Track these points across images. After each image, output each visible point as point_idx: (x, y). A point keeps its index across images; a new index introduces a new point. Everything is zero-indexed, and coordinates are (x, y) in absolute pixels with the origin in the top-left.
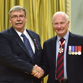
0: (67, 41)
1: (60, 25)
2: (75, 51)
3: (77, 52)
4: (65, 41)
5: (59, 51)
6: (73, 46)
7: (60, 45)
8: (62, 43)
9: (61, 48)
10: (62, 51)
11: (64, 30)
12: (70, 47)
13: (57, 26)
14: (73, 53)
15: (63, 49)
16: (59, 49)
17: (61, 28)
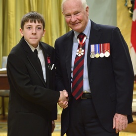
0: (88, 38)
1: (74, 17)
2: (100, 52)
3: (104, 52)
4: (85, 38)
5: (77, 54)
6: (97, 45)
7: (79, 45)
8: (81, 41)
9: (81, 49)
10: (82, 54)
11: (82, 22)
12: (93, 46)
13: (69, 19)
14: (97, 56)
15: (83, 51)
16: (78, 51)
17: (76, 21)
